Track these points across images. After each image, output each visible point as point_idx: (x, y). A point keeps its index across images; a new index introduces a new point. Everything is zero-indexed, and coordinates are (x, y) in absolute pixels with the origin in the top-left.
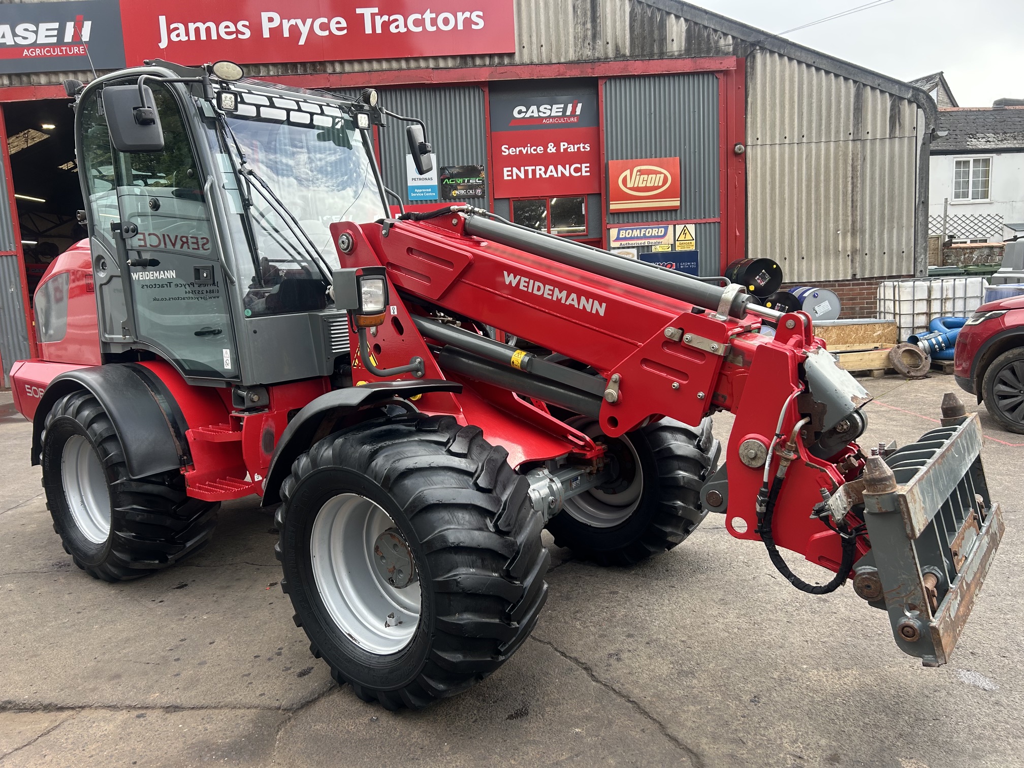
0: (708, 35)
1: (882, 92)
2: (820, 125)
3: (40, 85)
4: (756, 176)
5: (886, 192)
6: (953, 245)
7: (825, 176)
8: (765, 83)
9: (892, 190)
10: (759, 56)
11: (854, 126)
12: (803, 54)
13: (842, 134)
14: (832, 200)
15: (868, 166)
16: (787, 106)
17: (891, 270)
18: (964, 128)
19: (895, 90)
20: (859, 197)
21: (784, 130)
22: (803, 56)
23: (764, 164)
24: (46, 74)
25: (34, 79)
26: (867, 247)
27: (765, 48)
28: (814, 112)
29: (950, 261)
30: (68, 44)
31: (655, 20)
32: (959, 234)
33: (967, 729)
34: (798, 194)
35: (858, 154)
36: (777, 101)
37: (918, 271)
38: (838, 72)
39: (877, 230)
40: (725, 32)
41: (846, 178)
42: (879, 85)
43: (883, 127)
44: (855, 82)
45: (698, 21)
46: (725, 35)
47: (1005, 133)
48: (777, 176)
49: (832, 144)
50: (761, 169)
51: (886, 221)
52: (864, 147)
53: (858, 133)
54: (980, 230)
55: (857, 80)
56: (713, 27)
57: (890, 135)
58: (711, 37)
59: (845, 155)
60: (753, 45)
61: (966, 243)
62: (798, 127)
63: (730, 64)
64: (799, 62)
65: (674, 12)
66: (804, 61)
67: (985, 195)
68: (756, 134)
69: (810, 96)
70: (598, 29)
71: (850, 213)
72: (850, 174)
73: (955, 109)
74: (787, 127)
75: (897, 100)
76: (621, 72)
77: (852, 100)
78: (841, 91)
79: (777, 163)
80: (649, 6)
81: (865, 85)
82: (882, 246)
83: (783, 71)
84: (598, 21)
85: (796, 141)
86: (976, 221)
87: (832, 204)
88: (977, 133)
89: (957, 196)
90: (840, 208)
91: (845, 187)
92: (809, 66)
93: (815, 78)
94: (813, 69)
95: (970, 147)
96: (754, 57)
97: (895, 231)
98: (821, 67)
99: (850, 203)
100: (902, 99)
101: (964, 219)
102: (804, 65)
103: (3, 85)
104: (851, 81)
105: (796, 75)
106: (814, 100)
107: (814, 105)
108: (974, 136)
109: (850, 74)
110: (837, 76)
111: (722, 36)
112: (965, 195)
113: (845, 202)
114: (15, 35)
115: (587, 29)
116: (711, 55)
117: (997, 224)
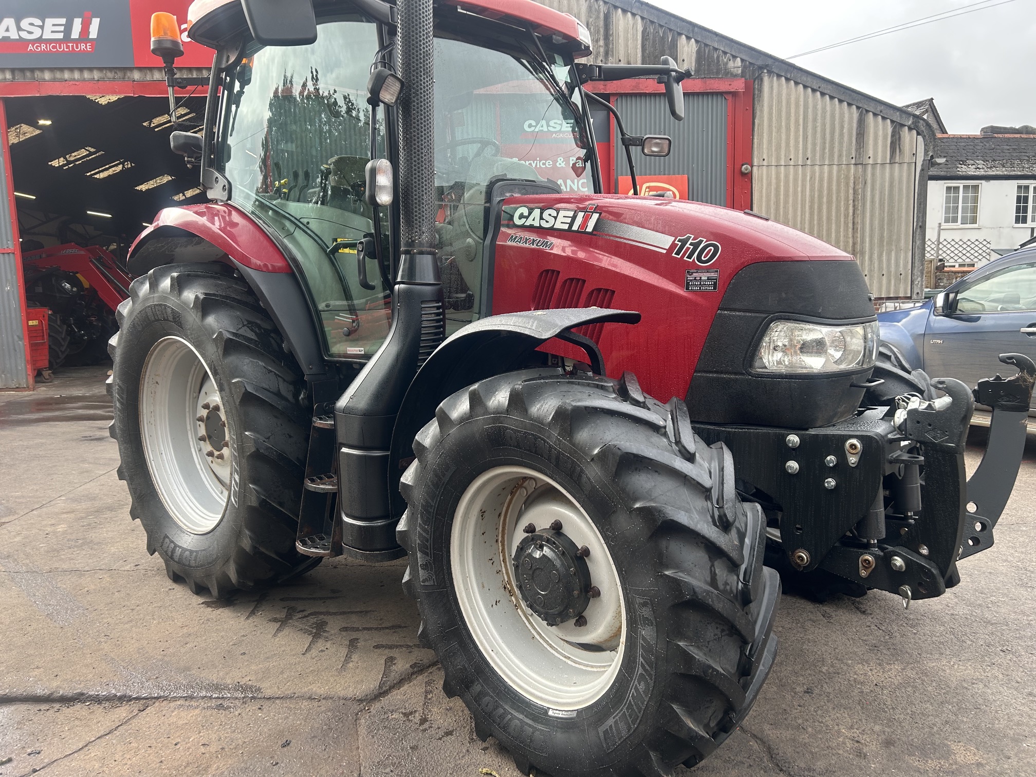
0: (718, 57)
1: (884, 118)
2: (824, 149)
3: (44, 80)
4: (761, 197)
5: (886, 215)
6: (946, 269)
7: (827, 198)
8: (772, 106)
9: (891, 214)
10: (766, 79)
11: (856, 150)
12: (809, 79)
13: (844, 159)
14: (833, 221)
15: (869, 189)
16: (792, 129)
17: (888, 291)
18: (955, 155)
19: (897, 117)
20: (859, 220)
21: (790, 151)
22: (809, 81)
23: (769, 184)
24: (52, 70)
25: (38, 74)
26: (867, 269)
27: (773, 72)
28: (819, 135)
29: (942, 284)
30: (74, 41)
31: (666, 40)
32: (948, 258)
33: (1006, 717)
34: (802, 215)
35: (859, 178)
36: (783, 124)
37: (915, 293)
38: (842, 98)
39: (876, 252)
40: (734, 54)
41: (848, 201)
42: (881, 112)
43: (884, 152)
44: (858, 108)
45: (708, 42)
46: (735, 57)
47: (994, 160)
48: (782, 197)
49: (835, 167)
50: (766, 189)
51: (885, 243)
52: (865, 171)
53: (860, 158)
54: (968, 255)
55: (860, 105)
56: (722, 49)
57: (890, 161)
58: (721, 58)
59: (847, 178)
60: (761, 68)
61: (954, 266)
62: (803, 149)
63: (739, 86)
64: (805, 87)
65: (686, 33)
66: (809, 85)
67: (974, 220)
68: (763, 155)
69: (815, 120)
70: (611, 46)
71: (850, 235)
72: (851, 197)
73: (945, 136)
74: (792, 149)
75: (898, 127)
76: (632, 90)
77: (855, 125)
78: (844, 117)
79: (782, 184)
80: (661, 26)
81: (867, 111)
82: (880, 268)
83: (789, 95)
84: (611, 39)
85: (800, 163)
86: (965, 246)
87: (834, 226)
88: (968, 160)
89: (947, 220)
90: (842, 230)
91: (847, 209)
92: (814, 90)
93: (820, 102)
94: (818, 93)
95: (960, 173)
96: (762, 80)
97: (893, 254)
98: (826, 92)
99: (851, 225)
100: (903, 125)
101: (953, 243)
102: (810, 90)
103: (5, 79)
104: (854, 107)
105: (802, 99)
106: (819, 124)
107: (819, 129)
108: (964, 163)
109: (853, 100)
110: (841, 101)
111: (731, 58)
112: (955, 220)
113: (846, 224)
114: (19, 29)
115: (600, 46)
116: (720, 76)
117: (984, 249)
